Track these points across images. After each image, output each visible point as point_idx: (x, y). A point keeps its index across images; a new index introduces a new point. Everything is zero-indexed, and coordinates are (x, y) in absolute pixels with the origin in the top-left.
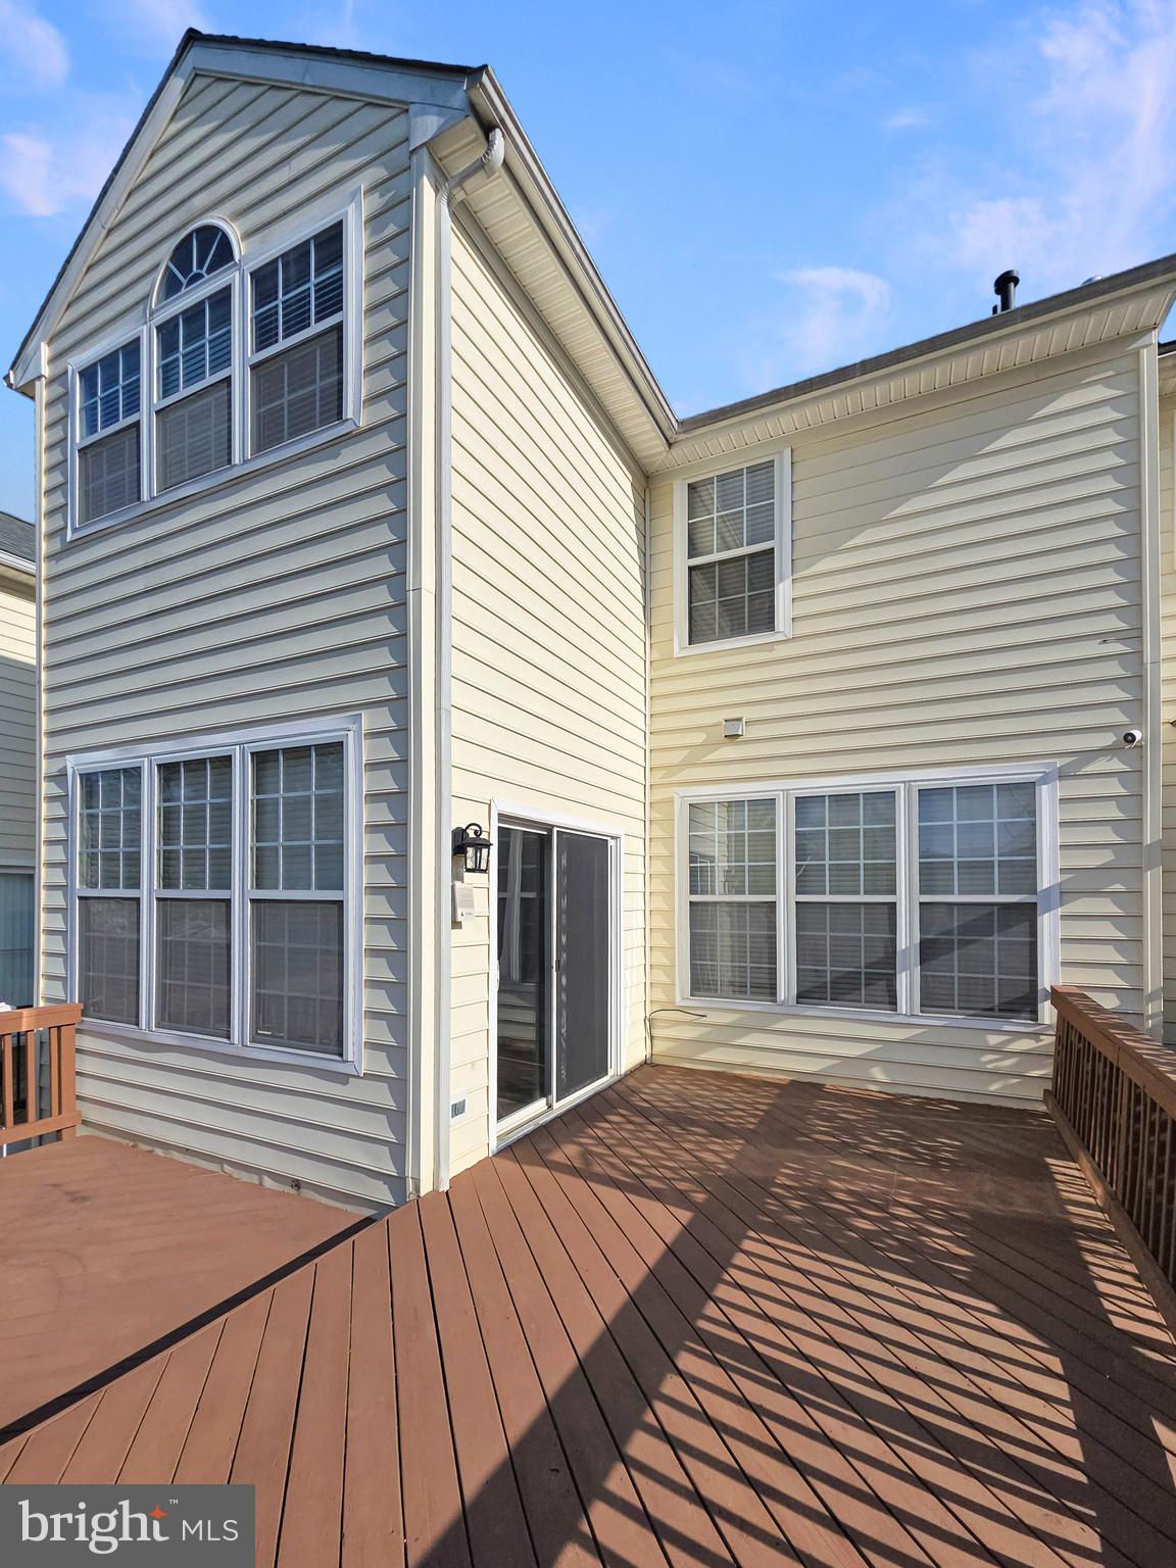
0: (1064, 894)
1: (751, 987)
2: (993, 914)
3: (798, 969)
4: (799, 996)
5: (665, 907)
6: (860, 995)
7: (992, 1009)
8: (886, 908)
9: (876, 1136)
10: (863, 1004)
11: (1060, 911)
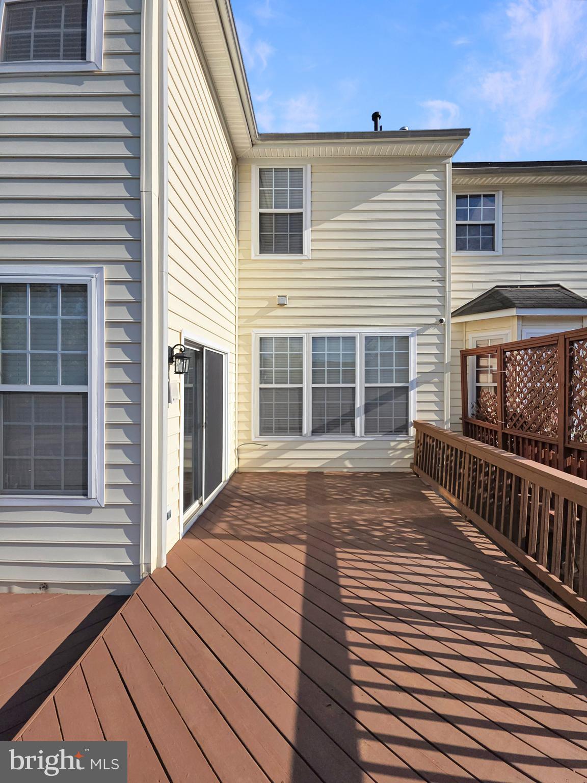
0: (418, 383)
1: (290, 429)
2: (392, 391)
3: (312, 419)
4: (312, 432)
5: (246, 391)
6: (339, 429)
7: (392, 432)
8: (351, 390)
9: (358, 493)
10: (340, 433)
11: (416, 390)
